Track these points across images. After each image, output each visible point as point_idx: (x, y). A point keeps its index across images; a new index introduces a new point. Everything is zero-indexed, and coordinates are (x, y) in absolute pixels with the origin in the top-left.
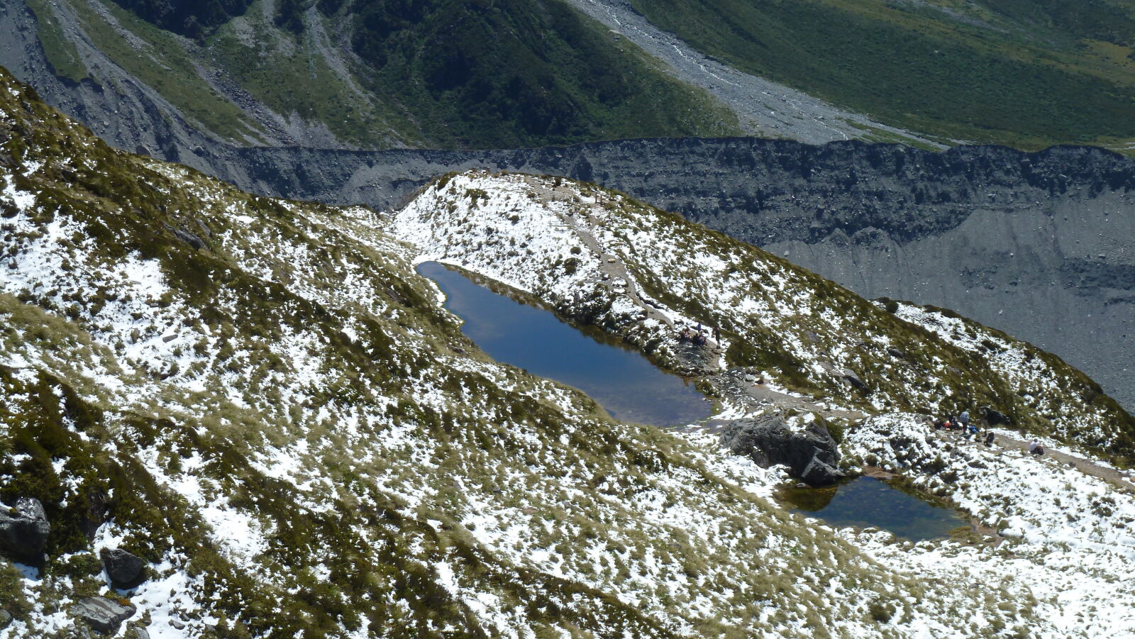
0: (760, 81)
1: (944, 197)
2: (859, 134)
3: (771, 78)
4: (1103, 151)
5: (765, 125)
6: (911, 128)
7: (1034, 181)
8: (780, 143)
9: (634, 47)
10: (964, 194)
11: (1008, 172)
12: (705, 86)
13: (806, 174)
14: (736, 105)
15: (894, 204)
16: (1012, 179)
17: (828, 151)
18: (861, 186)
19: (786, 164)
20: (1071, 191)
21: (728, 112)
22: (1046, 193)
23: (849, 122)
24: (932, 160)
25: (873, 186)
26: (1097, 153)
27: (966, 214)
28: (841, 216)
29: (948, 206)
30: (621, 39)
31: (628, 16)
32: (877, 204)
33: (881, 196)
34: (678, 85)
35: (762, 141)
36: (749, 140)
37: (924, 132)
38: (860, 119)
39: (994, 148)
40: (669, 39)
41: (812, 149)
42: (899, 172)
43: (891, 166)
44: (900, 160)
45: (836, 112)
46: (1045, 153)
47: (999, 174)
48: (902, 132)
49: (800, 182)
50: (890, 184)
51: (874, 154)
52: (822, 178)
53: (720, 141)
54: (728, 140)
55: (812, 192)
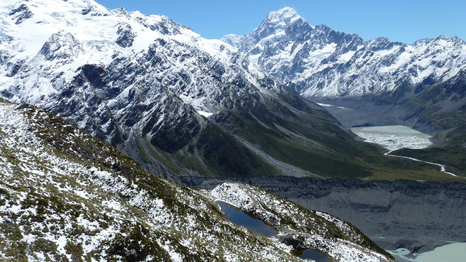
0: (287, 164)
1: (326, 189)
2: (307, 175)
3: (290, 164)
4: (358, 180)
5: (288, 173)
6: (319, 174)
7: (344, 186)
8: (291, 177)
9: (261, 157)
10: (330, 189)
11: (339, 184)
12: (276, 165)
13: (296, 183)
14: (282, 169)
15: (315, 190)
16: (340, 185)
17: (301, 179)
18: (308, 186)
19: (292, 181)
20: (352, 188)
21: (280, 170)
22: (347, 188)
23: (306, 173)
24: (323, 181)
25: (311, 186)
26: (357, 180)
27: (330, 192)
28: (304, 192)
29: (326, 191)
30: (259, 155)
31: (260, 151)
32: (312, 190)
33: (312, 188)
34: (270, 165)
35: (288, 177)
36: (285, 176)
37: (321, 175)
38: (308, 172)
39: (336, 179)
40: (268, 155)
41: (298, 178)
42: (316, 184)
43: (314, 182)
44: (316, 181)
45: (303, 171)
46: (346, 180)
47: (337, 184)
48: (316, 175)
49: (295, 185)
50: (314, 186)
51: (311, 180)
52: (300, 184)
53: (279, 176)
54: (280, 176)
55: (298, 187)
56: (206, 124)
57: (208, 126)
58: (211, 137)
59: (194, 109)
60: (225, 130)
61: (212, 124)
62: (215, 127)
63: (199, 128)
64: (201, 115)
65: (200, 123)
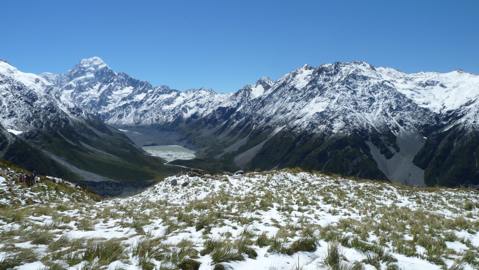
0: (89, 172)
1: (119, 190)
2: (105, 180)
3: (91, 172)
4: (144, 182)
5: (89, 179)
6: (114, 179)
7: (133, 186)
8: (91, 182)
9: (66, 167)
10: (122, 189)
11: (129, 185)
12: (79, 173)
13: (95, 187)
14: (84, 176)
15: (110, 191)
16: (130, 186)
17: (99, 183)
18: (105, 188)
19: (92, 185)
20: (139, 188)
21: (83, 177)
22: (135, 188)
23: (104, 178)
24: (117, 184)
25: (107, 188)
26: (143, 182)
27: (122, 192)
28: (101, 193)
29: (120, 191)
30: (64, 166)
31: (65, 162)
32: (108, 191)
33: (108, 190)
34: (73, 173)
35: (88, 182)
36: (86, 181)
37: (116, 180)
38: (105, 178)
39: (127, 182)
40: (73, 166)
41: (97, 182)
42: (111, 186)
43: (110, 185)
44: (111, 184)
45: (102, 177)
46: (135, 182)
47: (128, 186)
48: (112, 180)
49: (94, 188)
50: (110, 188)
51: (107, 183)
52: (98, 187)
53: (80, 182)
54: (82, 182)
55: (96, 190)
56: (15, 140)
57: (16, 142)
58: (18, 151)
59: (3, 128)
60: (33, 146)
61: (21, 140)
62: (23, 143)
63: (7, 143)
64: (10, 132)
65: (8, 139)
